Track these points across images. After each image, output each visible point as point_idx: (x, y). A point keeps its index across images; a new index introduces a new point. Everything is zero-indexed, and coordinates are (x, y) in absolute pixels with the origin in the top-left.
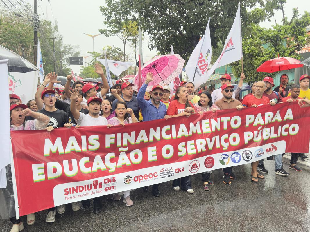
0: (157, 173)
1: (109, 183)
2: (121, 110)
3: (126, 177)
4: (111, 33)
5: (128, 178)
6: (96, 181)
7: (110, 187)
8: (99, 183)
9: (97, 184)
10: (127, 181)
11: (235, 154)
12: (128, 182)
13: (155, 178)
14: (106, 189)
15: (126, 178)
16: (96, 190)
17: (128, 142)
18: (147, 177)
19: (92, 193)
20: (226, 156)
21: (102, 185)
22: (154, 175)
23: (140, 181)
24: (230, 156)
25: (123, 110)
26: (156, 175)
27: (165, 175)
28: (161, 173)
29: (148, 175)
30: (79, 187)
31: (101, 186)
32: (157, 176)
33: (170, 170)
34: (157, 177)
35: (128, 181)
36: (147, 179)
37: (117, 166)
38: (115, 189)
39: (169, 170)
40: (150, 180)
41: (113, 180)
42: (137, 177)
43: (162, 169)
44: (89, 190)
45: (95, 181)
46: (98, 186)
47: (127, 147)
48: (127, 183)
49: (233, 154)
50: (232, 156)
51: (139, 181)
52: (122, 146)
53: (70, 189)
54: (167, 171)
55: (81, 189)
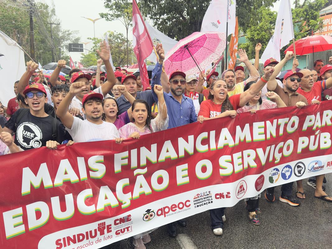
0: (189, 201)
1: (122, 224)
2: (140, 112)
3: (146, 212)
4: (112, 17)
5: (149, 213)
6: (103, 223)
7: (122, 228)
8: (107, 226)
9: (104, 228)
10: (147, 217)
11: (287, 168)
12: (149, 219)
13: (187, 208)
14: (118, 232)
15: (146, 214)
16: (103, 236)
17: (148, 161)
18: (176, 208)
19: (97, 242)
20: (277, 171)
21: (111, 228)
22: (185, 204)
23: (166, 214)
24: (280, 171)
25: (143, 113)
26: (188, 204)
27: (201, 202)
28: (196, 201)
29: (177, 206)
30: (77, 235)
31: (110, 230)
32: (190, 205)
33: (208, 195)
34: (189, 207)
35: (149, 217)
36: (176, 212)
37: (132, 198)
38: (130, 231)
39: (206, 195)
40: (180, 212)
41: (128, 219)
42: (161, 210)
43: (197, 195)
44: (92, 237)
45: (101, 224)
46: (106, 230)
47: (146, 168)
48: (147, 219)
49: (284, 168)
50: (283, 170)
51: (163, 216)
52: (139, 167)
53: (64, 239)
54: (203, 197)
55: (81, 237)
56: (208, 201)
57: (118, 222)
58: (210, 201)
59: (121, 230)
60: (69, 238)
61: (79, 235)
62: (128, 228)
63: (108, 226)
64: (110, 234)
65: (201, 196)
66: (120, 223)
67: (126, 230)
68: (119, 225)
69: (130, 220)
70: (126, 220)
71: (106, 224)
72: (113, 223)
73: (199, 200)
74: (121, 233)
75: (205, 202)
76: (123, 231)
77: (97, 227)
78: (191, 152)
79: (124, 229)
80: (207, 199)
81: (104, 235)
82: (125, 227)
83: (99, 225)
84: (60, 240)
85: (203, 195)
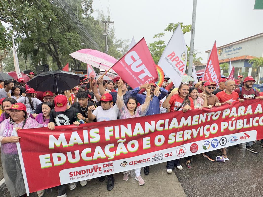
2: (132, 105)
3: (122, 162)
5: (124, 163)
9: (97, 168)
10: (123, 165)
11: (214, 140)
12: (124, 166)
14: (105, 171)
19: (93, 175)
20: (208, 143)
21: (101, 169)
22: (147, 160)
23: (135, 164)
24: (210, 142)
26: (149, 160)
27: (157, 159)
28: (154, 158)
31: (100, 170)
32: (150, 160)
35: (124, 165)
36: (141, 163)
37: (115, 155)
38: (113, 171)
39: (160, 155)
40: (144, 163)
42: (132, 162)
43: (154, 155)
44: (90, 172)
46: (98, 170)
48: (123, 166)
49: (213, 141)
50: (212, 142)
53: (74, 172)
54: (158, 156)
55: (84, 172)
56: (161, 159)
57: (105, 166)
58: (162, 159)
59: (107, 170)
60: (77, 172)
61: (82, 171)
62: (111, 170)
63: (99, 168)
64: (100, 172)
65: (157, 156)
66: (107, 167)
67: (110, 170)
68: (106, 167)
69: (112, 165)
70: (110, 165)
71: (98, 167)
72: (102, 166)
73: (156, 158)
74: (107, 172)
75: (159, 159)
76: (108, 171)
77: (93, 168)
78: (153, 130)
79: (109, 170)
80: (161, 157)
81: (97, 172)
82: (109, 169)
83: (94, 166)
84: (72, 172)
85: (158, 155)
